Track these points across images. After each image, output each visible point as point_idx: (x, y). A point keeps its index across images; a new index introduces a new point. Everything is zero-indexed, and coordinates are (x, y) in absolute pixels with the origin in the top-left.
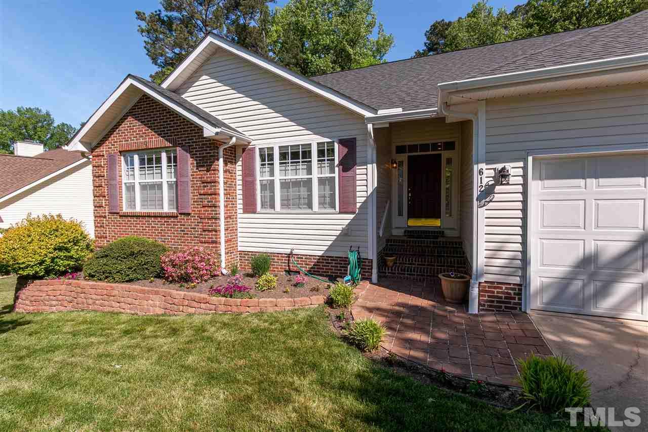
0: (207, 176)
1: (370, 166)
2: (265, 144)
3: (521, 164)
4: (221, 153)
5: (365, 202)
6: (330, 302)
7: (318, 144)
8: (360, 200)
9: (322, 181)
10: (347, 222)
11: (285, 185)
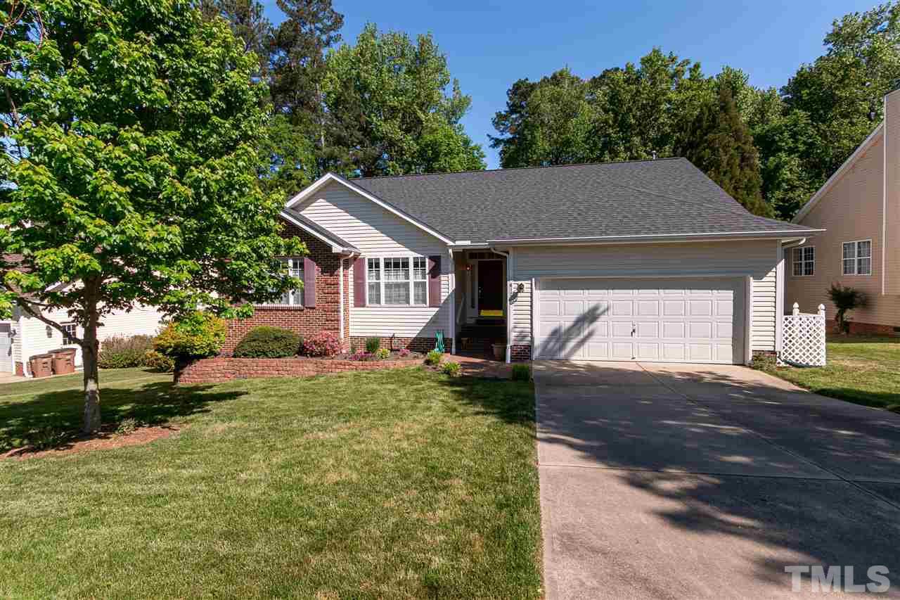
0: (330, 280)
1: (450, 275)
2: (373, 256)
3: (529, 282)
4: (342, 262)
5: (447, 300)
6: (428, 362)
7: (414, 258)
8: (443, 298)
9: (416, 284)
10: (434, 313)
11: (388, 286)
